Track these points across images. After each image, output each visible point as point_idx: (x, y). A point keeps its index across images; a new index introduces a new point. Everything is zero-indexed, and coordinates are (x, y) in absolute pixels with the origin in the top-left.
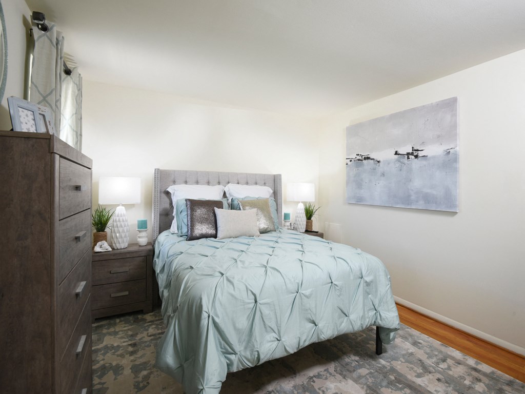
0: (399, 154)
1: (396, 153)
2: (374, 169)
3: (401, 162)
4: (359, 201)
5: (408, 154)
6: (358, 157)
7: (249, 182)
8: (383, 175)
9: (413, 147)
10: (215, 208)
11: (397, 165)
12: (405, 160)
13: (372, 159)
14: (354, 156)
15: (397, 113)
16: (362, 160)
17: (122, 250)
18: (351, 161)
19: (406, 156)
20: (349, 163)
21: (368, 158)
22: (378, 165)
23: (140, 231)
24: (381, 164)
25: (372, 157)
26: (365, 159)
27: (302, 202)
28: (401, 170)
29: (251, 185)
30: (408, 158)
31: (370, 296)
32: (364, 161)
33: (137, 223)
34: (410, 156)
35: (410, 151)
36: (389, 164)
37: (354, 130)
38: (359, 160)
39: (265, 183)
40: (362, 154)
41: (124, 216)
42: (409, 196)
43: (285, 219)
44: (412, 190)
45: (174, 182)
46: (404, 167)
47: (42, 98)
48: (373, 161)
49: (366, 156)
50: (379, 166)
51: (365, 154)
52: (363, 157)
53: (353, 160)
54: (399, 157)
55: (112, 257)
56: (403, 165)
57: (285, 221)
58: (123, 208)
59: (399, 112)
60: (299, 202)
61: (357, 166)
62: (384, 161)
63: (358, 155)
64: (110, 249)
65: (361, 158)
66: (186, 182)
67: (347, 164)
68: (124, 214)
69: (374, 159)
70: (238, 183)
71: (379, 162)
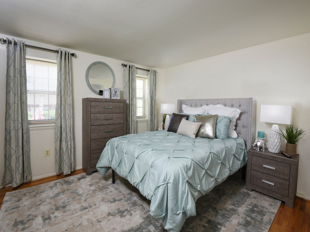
7: (226, 105)
39: (240, 105)
43: (258, 137)
47: (126, 85)
60: (274, 124)
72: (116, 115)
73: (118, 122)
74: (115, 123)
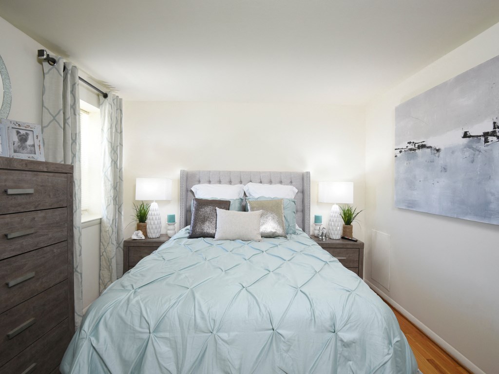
0: (470, 136)
1: (466, 135)
2: (432, 161)
3: (473, 149)
4: (410, 206)
5: (486, 135)
6: (410, 146)
7: (273, 181)
8: (445, 169)
9: (494, 123)
10: (217, 208)
11: (467, 154)
12: (481, 145)
13: (428, 147)
14: (404, 145)
15: (467, 71)
16: (414, 150)
17: (154, 240)
18: (401, 152)
19: (483, 139)
20: (399, 155)
21: (423, 146)
22: (437, 155)
23: (169, 224)
24: (442, 154)
25: (428, 145)
26: (419, 147)
27: (337, 204)
28: (473, 162)
29: (275, 184)
30: (486, 141)
31: (350, 363)
32: (417, 151)
33: (167, 217)
34: (490, 138)
35: (490, 129)
36: (453, 152)
37: (405, 111)
38: (411, 150)
39: (291, 182)
40: (415, 142)
41: (156, 210)
42: (488, 203)
43: (315, 222)
44: (493, 194)
45: (199, 182)
46: (479, 156)
47: (52, 118)
48: (429, 150)
49: (421, 144)
50: (438, 157)
51: (419, 141)
52: (417, 145)
53: (403, 150)
54: (470, 142)
55: (143, 245)
56: (477, 152)
57: (316, 225)
58: (156, 204)
59: (470, 70)
60: (334, 204)
61: (409, 159)
62: (445, 149)
63: (409, 143)
64: (143, 238)
65: (413, 147)
66: (210, 182)
67: (396, 156)
68: (155, 209)
69: (430, 147)
70: (261, 182)
71: (438, 150)
72: (44, 218)
73: (50, 239)
74: (42, 245)
